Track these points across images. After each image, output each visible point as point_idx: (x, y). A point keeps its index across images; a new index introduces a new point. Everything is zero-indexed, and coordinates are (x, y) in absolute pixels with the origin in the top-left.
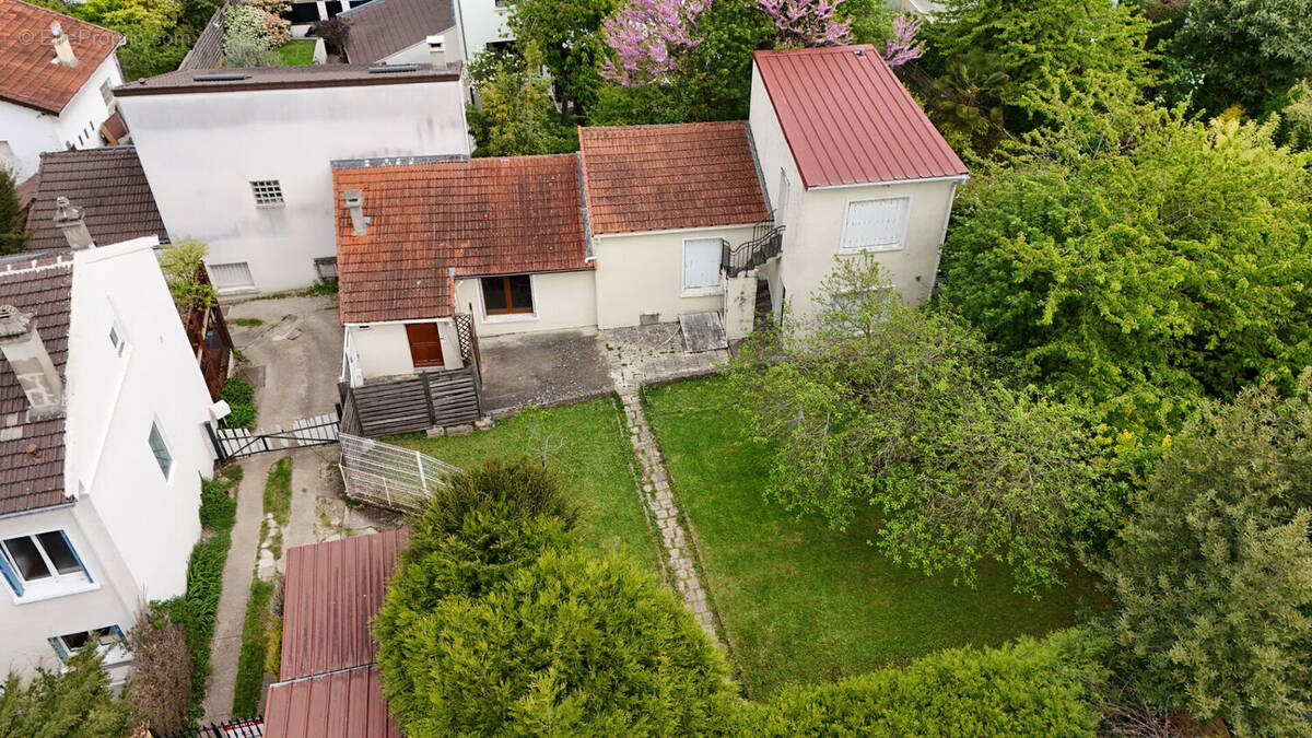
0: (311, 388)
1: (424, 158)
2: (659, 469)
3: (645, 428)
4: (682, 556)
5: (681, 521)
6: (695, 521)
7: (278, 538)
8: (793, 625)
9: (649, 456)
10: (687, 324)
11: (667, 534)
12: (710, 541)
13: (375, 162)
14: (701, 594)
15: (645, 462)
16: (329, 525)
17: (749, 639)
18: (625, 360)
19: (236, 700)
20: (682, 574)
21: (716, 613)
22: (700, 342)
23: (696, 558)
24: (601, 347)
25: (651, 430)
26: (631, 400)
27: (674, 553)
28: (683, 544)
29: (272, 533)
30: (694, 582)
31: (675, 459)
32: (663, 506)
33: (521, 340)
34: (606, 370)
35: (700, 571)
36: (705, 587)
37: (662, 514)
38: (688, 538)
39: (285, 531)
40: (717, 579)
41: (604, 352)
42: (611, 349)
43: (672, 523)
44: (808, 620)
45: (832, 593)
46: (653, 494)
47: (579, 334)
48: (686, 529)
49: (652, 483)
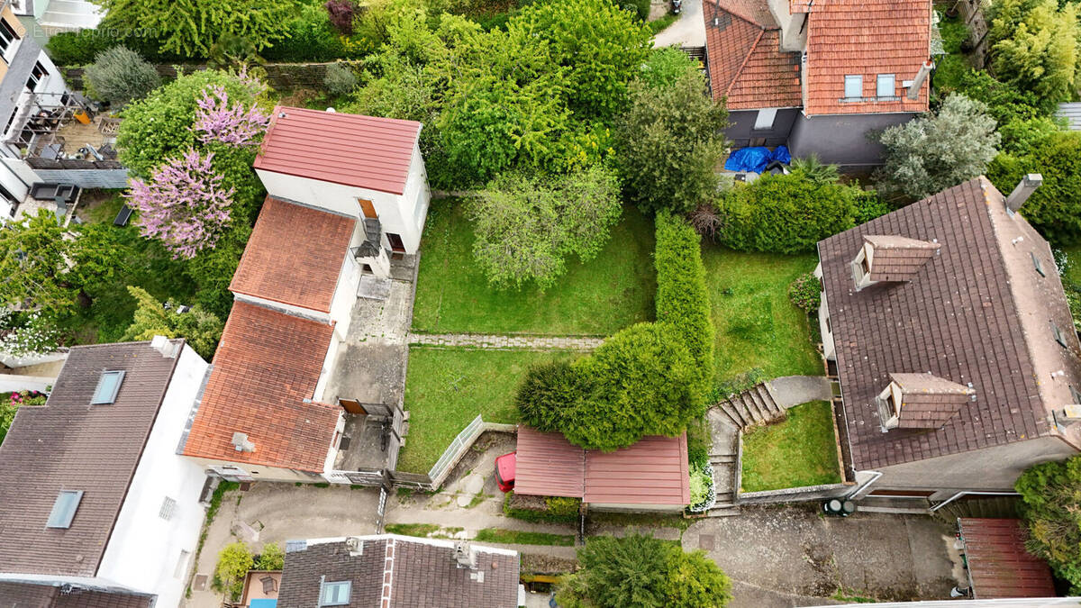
0: (322, 515)
1: (200, 393)
2: (473, 337)
3: (442, 337)
4: (532, 341)
5: (513, 336)
6: (515, 330)
7: (449, 530)
8: (585, 309)
9: (464, 340)
10: (365, 294)
11: (517, 344)
12: (530, 327)
13: (189, 425)
14: (556, 339)
15: (466, 343)
16: (449, 503)
17: (585, 327)
18: (379, 334)
19: (545, 544)
20: (542, 344)
21: (568, 336)
22: (382, 292)
23: (536, 336)
24: (360, 345)
25: (445, 334)
26: (415, 339)
27: (529, 344)
28: (526, 339)
29: (443, 533)
30: (549, 340)
31: (472, 329)
32: (499, 342)
33: (333, 387)
34: (382, 346)
35: (545, 336)
36: (554, 336)
37: (504, 343)
38: (523, 336)
39: (444, 526)
40: (551, 330)
41: (366, 344)
42: (365, 340)
43: (511, 340)
44: (585, 303)
45: (575, 289)
46: (489, 344)
47: (342, 355)
48: (518, 335)
49: (482, 343)
